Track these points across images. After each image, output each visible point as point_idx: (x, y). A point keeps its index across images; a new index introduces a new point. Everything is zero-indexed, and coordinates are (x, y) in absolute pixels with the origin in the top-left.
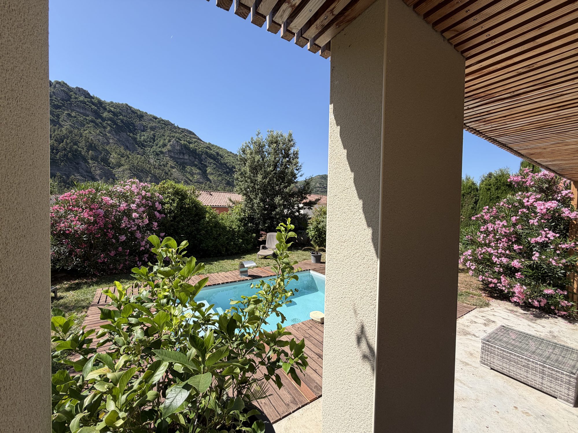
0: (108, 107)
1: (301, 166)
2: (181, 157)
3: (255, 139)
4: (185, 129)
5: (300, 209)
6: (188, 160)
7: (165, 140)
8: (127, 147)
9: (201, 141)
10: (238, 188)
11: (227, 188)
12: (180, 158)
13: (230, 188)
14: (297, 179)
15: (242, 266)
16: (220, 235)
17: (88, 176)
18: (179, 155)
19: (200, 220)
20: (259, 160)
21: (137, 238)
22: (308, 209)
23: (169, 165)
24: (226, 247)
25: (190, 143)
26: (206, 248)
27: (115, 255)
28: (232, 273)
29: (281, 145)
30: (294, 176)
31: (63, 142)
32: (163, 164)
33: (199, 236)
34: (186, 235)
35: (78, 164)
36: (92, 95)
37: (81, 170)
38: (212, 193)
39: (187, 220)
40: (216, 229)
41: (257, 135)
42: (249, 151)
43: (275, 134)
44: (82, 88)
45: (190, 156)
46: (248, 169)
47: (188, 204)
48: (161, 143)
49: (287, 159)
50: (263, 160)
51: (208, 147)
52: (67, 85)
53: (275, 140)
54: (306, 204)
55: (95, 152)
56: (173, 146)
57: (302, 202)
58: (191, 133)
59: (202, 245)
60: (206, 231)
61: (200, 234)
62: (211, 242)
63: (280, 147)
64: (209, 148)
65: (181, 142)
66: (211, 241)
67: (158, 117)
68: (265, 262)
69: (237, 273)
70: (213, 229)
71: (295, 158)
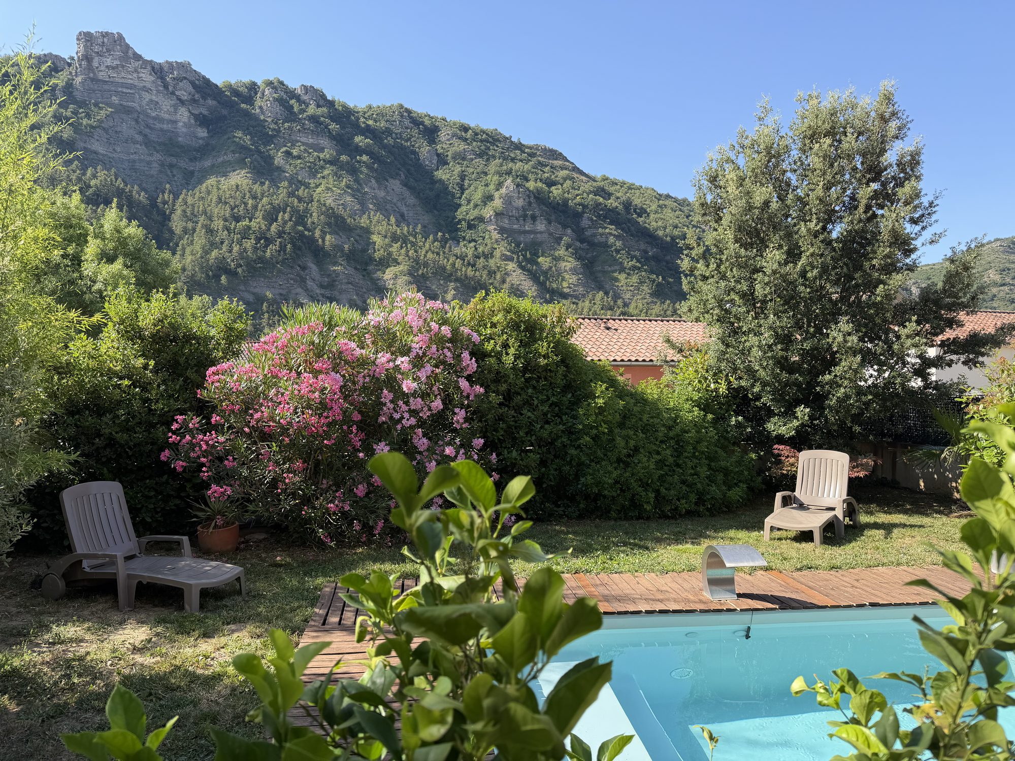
0: (362, 120)
1: (931, 204)
2: (527, 228)
3: (754, 131)
4: (537, 147)
5: (927, 363)
6: (546, 235)
7: (487, 185)
8: (402, 215)
9: (582, 173)
10: (693, 300)
11: (657, 309)
12: (525, 232)
13: (665, 306)
14: (913, 256)
15: (714, 559)
16: (636, 450)
17: (323, 295)
18: (522, 222)
19: (576, 403)
20: (767, 203)
21: (416, 447)
22: (965, 363)
23: (497, 254)
24: (657, 492)
25: (551, 183)
26: (595, 490)
27: (367, 494)
28: (680, 581)
29: (850, 137)
30: (904, 244)
31: (276, 220)
32: (483, 252)
33: (573, 452)
34: (540, 447)
35: (304, 268)
36: (329, 98)
37: (310, 283)
38: (611, 323)
39: (543, 402)
40: (624, 432)
41: (760, 119)
42: (732, 176)
43: (826, 104)
44: (311, 87)
45: (550, 223)
46: (730, 235)
47: (544, 357)
48: (478, 196)
49: (875, 186)
50: (781, 198)
51: (601, 192)
52: (284, 85)
53: (827, 126)
54: (951, 346)
55: (337, 237)
56: (508, 200)
57: (939, 339)
58: (554, 154)
59: (583, 480)
60: (595, 438)
61: (579, 446)
62: (610, 473)
63: (845, 145)
64: (603, 190)
65: (527, 185)
66: (610, 468)
67: (472, 125)
68: (793, 554)
69: (698, 581)
70: (617, 431)
71: (908, 178)
